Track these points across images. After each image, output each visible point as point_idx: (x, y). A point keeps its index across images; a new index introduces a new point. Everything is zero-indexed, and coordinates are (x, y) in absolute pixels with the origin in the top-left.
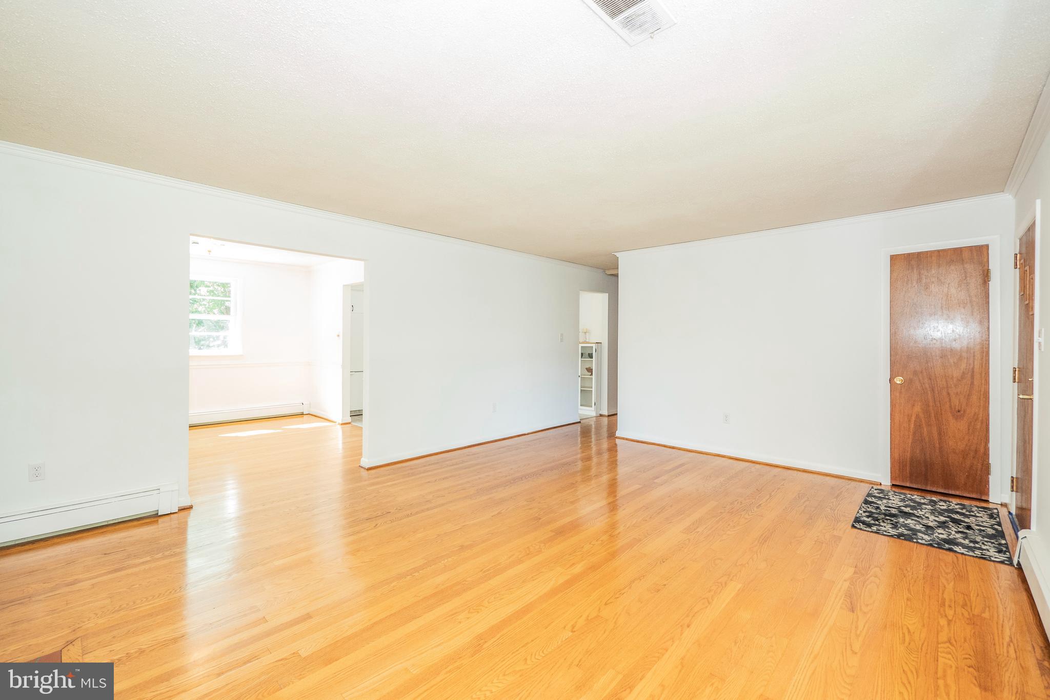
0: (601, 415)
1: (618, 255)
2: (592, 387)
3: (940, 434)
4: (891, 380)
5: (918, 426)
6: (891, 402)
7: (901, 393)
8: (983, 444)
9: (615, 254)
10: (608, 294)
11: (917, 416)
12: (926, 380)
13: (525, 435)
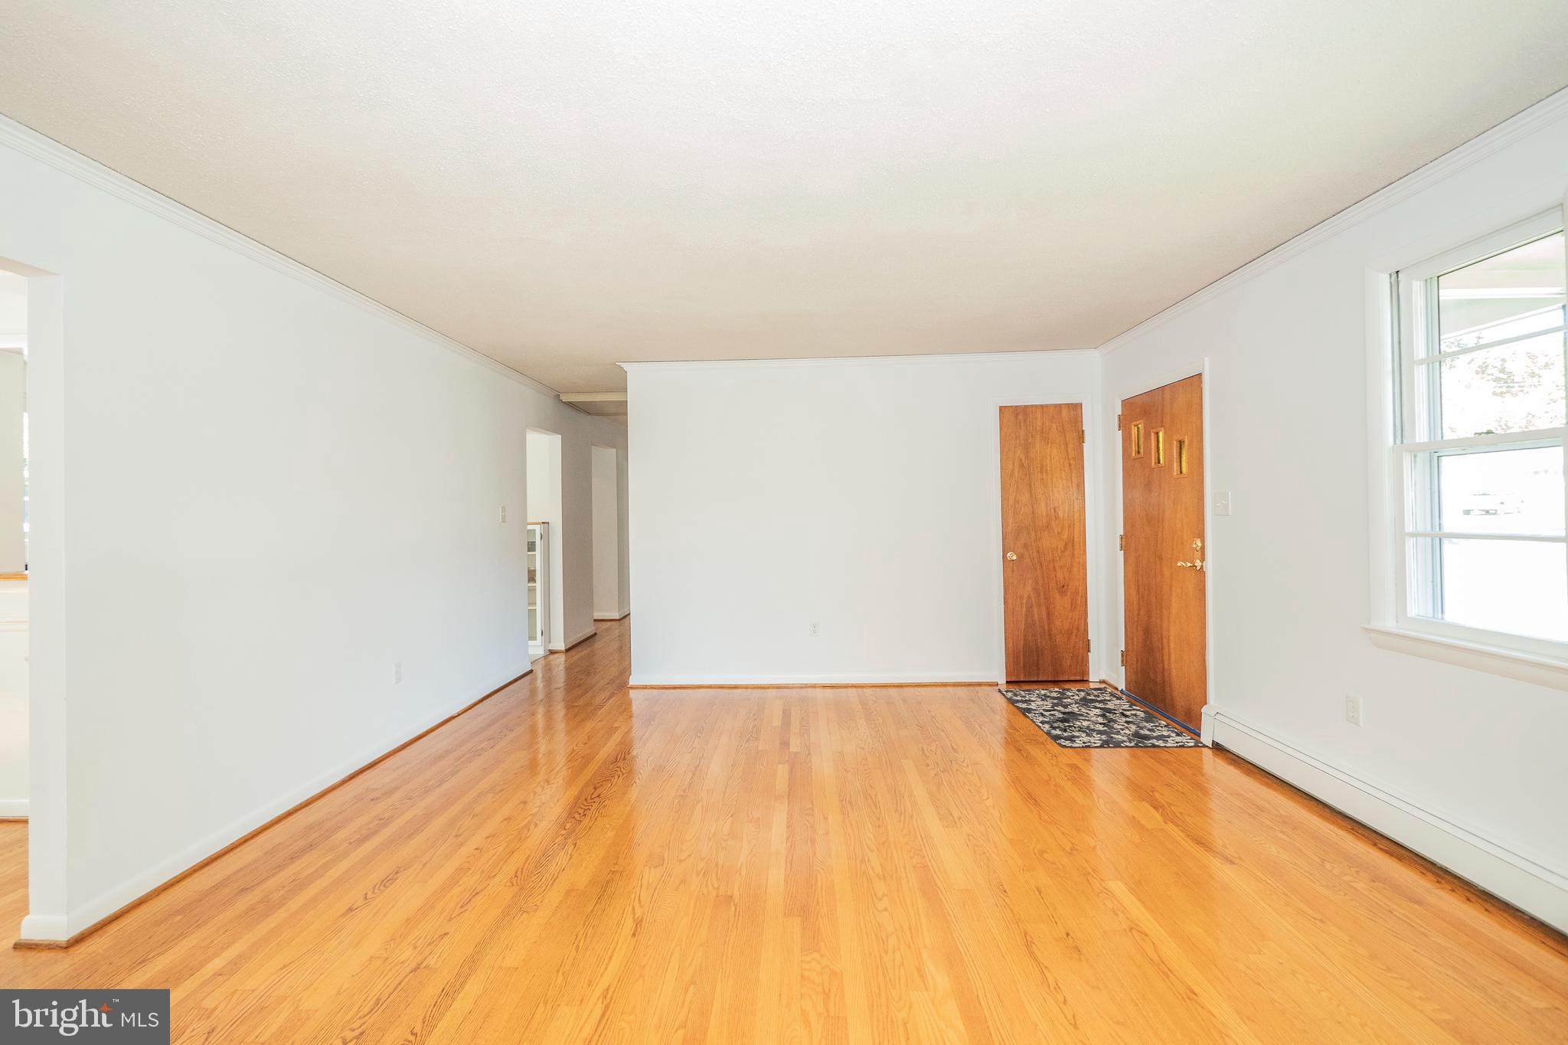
0: (552, 652)
1: (626, 366)
2: (535, 604)
3: (1048, 614)
4: (1004, 556)
5: (1030, 608)
6: (1005, 583)
7: (1013, 571)
8: (1083, 620)
9: (623, 365)
10: (560, 436)
11: (1029, 597)
12: (1035, 554)
13: (453, 718)
